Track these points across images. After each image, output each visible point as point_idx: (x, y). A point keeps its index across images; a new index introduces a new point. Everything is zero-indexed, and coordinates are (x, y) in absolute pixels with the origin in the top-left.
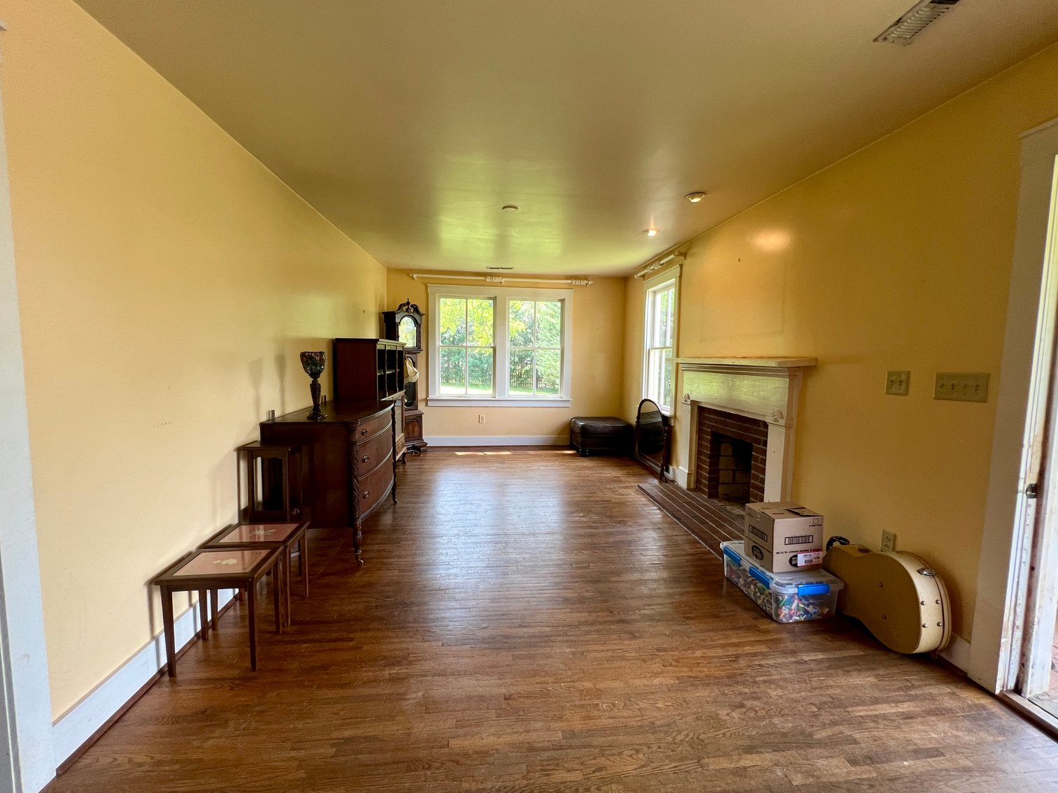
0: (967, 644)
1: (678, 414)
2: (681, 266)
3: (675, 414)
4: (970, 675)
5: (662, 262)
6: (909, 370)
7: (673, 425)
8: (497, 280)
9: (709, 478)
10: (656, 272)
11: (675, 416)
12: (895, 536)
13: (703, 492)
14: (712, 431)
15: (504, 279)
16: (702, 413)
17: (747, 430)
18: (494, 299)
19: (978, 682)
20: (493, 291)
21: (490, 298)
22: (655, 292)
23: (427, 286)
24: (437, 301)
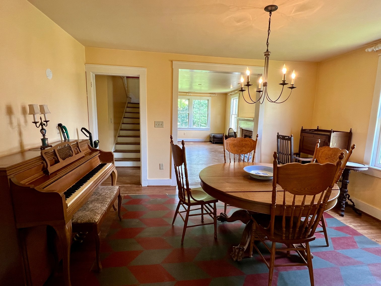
1: (238, 131)
2: (239, 94)
5: (235, 92)
7: (236, 134)
10: (233, 94)
14: (244, 135)
15: (192, 94)
17: (250, 133)
20: (189, 97)
21: (187, 99)
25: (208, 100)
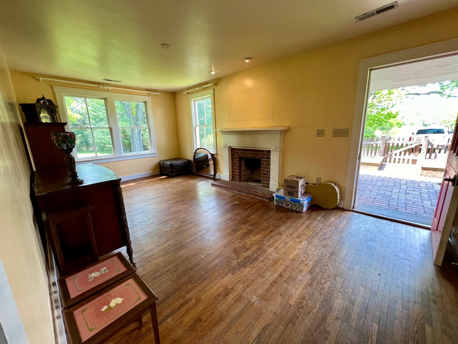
0: (343, 201)
1: (218, 152)
2: (214, 89)
3: (217, 152)
4: (344, 208)
5: (203, 87)
6: (324, 129)
7: (216, 157)
8: (106, 88)
9: (239, 174)
10: (198, 91)
11: (217, 154)
12: (320, 178)
13: (237, 180)
14: (239, 157)
15: (111, 88)
16: (233, 151)
17: (257, 154)
18: (105, 99)
19: (347, 209)
20: (105, 94)
21: (101, 99)
22: (195, 101)
23: (53, 87)
24: (63, 97)
25: (145, 103)
